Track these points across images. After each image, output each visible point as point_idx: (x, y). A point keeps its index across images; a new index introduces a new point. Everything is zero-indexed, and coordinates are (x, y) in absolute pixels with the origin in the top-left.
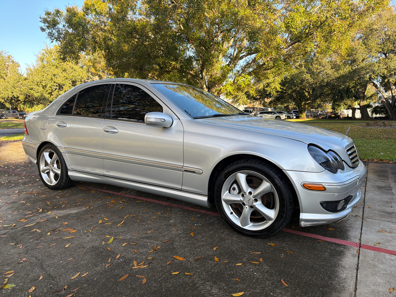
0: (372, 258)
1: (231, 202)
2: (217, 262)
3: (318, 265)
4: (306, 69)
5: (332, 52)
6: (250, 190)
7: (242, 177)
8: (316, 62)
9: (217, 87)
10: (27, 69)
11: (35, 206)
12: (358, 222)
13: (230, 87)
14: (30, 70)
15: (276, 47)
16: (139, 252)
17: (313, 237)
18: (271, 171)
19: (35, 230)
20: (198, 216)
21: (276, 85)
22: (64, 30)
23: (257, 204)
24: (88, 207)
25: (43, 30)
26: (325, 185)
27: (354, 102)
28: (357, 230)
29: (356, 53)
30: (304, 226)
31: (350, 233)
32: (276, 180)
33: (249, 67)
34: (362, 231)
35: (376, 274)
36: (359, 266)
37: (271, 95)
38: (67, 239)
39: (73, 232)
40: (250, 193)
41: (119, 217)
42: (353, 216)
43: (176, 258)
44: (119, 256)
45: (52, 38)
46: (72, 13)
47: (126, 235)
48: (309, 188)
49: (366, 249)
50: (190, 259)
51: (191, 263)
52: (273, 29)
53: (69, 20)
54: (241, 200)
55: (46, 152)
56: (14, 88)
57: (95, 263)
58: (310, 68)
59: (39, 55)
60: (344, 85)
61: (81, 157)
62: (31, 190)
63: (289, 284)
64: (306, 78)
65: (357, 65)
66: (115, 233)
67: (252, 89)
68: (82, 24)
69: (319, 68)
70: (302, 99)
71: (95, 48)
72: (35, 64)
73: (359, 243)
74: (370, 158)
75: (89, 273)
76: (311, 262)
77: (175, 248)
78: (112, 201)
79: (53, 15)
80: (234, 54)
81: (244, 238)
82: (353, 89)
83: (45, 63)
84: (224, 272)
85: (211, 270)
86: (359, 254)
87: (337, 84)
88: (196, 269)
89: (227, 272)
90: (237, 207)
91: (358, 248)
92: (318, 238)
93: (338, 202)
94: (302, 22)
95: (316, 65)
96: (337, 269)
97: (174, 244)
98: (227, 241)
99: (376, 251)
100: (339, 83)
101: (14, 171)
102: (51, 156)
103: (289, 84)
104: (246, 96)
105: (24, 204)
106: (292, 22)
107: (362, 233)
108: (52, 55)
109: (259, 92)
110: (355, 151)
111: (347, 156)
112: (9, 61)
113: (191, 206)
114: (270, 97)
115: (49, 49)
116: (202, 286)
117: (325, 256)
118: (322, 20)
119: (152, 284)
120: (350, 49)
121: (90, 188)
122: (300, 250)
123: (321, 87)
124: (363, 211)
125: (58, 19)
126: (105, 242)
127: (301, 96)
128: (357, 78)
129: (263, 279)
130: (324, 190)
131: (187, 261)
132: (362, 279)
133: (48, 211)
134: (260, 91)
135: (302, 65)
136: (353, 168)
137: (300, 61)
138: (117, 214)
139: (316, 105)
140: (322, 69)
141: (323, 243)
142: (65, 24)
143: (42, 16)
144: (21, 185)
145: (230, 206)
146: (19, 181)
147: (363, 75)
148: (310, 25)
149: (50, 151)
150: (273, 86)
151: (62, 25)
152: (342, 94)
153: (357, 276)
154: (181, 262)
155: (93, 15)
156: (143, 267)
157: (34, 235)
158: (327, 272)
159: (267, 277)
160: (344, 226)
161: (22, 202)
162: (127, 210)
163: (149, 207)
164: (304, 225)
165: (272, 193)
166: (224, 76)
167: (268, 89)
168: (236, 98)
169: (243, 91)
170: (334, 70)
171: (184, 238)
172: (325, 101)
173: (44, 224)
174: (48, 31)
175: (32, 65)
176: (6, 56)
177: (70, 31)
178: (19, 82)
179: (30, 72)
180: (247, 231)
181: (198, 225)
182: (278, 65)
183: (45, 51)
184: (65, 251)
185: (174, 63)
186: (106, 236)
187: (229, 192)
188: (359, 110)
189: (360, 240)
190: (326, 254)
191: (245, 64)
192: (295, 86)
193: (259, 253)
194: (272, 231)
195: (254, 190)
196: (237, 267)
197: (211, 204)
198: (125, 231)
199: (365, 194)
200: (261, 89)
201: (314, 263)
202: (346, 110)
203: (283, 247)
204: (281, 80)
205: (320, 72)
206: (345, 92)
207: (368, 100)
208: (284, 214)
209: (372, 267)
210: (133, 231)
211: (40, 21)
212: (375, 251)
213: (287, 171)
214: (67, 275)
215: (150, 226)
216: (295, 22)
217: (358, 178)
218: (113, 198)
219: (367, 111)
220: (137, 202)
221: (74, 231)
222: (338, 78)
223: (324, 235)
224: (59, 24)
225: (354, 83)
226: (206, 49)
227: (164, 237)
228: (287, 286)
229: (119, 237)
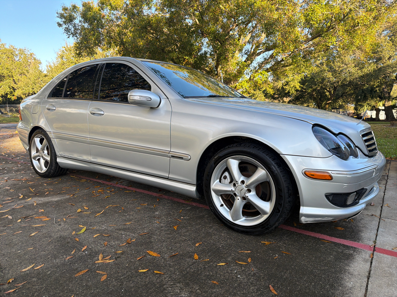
0: (389, 265)
1: (221, 193)
2: (196, 260)
3: (318, 270)
4: (328, 68)
5: (355, 48)
6: (242, 178)
7: (234, 164)
8: (338, 59)
9: (233, 83)
10: (47, 66)
11: (18, 192)
12: (374, 222)
13: (245, 84)
14: (50, 67)
15: (294, 40)
16: (109, 245)
17: (317, 237)
18: (267, 156)
19: (7, 216)
20: (187, 208)
21: (295, 83)
22: (80, 26)
23: (250, 195)
24: (72, 195)
25: (60, 25)
26: (331, 172)
27: (378, 102)
28: (372, 231)
29: (383, 50)
30: (305, 223)
31: (363, 234)
32: (273, 166)
33: (267, 63)
34: (378, 233)
35: (393, 284)
36: (371, 273)
37: (290, 94)
38: (36, 227)
39: (45, 220)
40: (243, 182)
41: (101, 207)
42: (368, 215)
43: (150, 253)
44: (86, 247)
45: (68, 33)
46: (87, 7)
47: (102, 226)
48: (312, 176)
49: (381, 253)
50: (166, 255)
51: (165, 259)
52: (291, 20)
53: (84, 14)
54: (232, 190)
55: (37, 137)
56: (35, 84)
57: (56, 254)
58: (331, 66)
59: (59, 52)
60: (367, 85)
61: (68, 142)
62: (22, 177)
63: (278, 292)
64: (327, 77)
65: (383, 64)
66: (91, 223)
67: (269, 86)
68: (97, 19)
69: (342, 66)
70: (322, 99)
71: (110, 43)
72: (55, 62)
73: (373, 246)
74: (392, 156)
75: (45, 265)
76: (311, 265)
77: (151, 242)
78: (99, 190)
79: (69, 10)
80: (251, 50)
81: (235, 234)
82: (377, 89)
83: (65, 60)
84: (201, 272)
85: (186, 269)
86: (372, 259)
87: (360, 83)
88: (169, 268)
89: (205, 272)
90: (228, 199)
91: (372, 252)
92: (323, 238)
93: (348, 194)
94: (324, 15)
95: (339, 63)
96: (342, 276)
97: (152, 237)
98: (213, 237)
99: (395, 256)
100: (362, 83)
101: (13, 159)
102: (41, 142)
103: (309, 83)
104: (264, 94)
105: (7, 190)
106: (312, 14)
107: (378, 234)
108: (71, 52)
109: (278, 91)
110: (375, 143)
111: (363, 142)
112: (31, 59)
113: (182, 198)
114: (289, 96)
115: (68, 46)
116: (171, 288)
117: (329, 259)
118: (346, 12)
119: (112, 282)
120: (376, 45)
121: (82, 177)
122: (299, 251)
123: (343, 86)
124: (381, 211)
125: (75, 14)
126: (76, 231)
127: (321, 96)
128: (383, 76)
129: (248, 283)
130: (330, 179)
131: (162, 257)
132: (374, 290)
133: (28, 198)
134: (278, 89)
135: (323, 63)
136: (370, 157)
137: (322, 59)
138: (100, 203)
139: (337, 105)
140: (344, 68)
141: (328, 244)
142: (81, 20)
143: (59, 11)
144: (14, 172)
145: (220, 197)
146: (13, 168)
147: (389, 73)
148: (332, 17)
149: (41, 137)
150: (292, 84)
151: (78, 20)
152: (365, 94)
153: (367, 286)
154: (154, 258)
155: (108, 10)
156: (108, 262)
157: (3, 221)
158: (329, 279)
159: (253, 281)
160: (357, 226)
161: (7, 188)
162: (112, 199)
163: (137, 198)
164: (305, 221)
165: (268, 182)
166: (240, 73)
167: (287, 87)
168: (253, 96)
169: (261, 90)
170: (357, 68)
171: (165, 231)
172: (348, 102)
173: (19, 211)
174: (64, 26)
175: (52, 62)
176: (29, 53)
177: (86, 25)
178: (39, 78)
179: (50, 69)
180: (238, 227)
181: (185, 218)
182: (297, 61)
183: (64, 49)
184: (28, 240)
185: (187, 58)
186: (79, 226)
187: (220, 181)
188: (384, 111)
189: (375, 242)
190: (330, 258)
191: (262, 60)
192: (315, 85)
193: (249, 252)
194: (267, 227)
195: (247, 179)
196: (218, 267)
197: (200, 194)
198: (102, 222)
199: (384, 192)
200: (280, 88)
201: (315, 267)
202: (370, 111)
203: (279, 247)
204: (301, 79)
205: (343, 70)
206: (369, 92)
207: (394, 101)
208: (281, 207)
209: (388, 275)
210: (110, 222)
211: (57, 16)
212: (393, 257)
213: (285, 156)
214: (19, 266)
215: (131, 217)
216: (315, 14)
217: (375, 168)
218: (102, 187)
219: (393, 113)
220: (126, 193)
221: (47, 219)
222: (361, 76)
223: (331, 235)
224: (75, 19)
225: (379, 82)
226: (221, 44)
227: (143, 229)
228: (276, 293)
229: (93, 227)
